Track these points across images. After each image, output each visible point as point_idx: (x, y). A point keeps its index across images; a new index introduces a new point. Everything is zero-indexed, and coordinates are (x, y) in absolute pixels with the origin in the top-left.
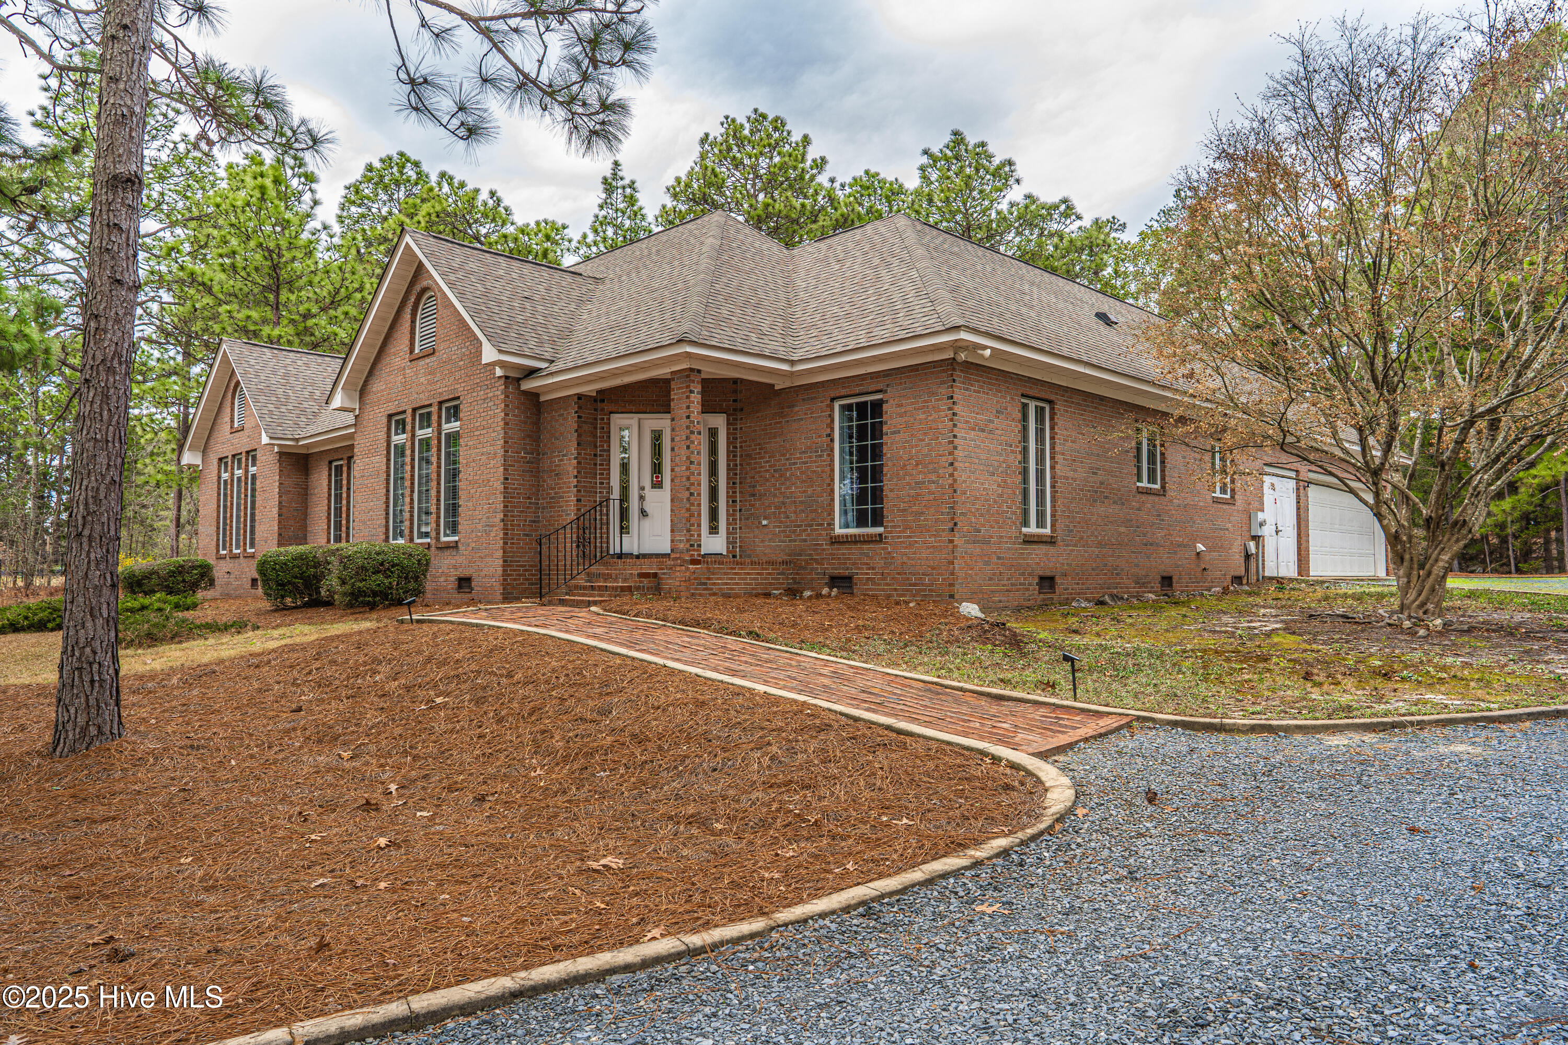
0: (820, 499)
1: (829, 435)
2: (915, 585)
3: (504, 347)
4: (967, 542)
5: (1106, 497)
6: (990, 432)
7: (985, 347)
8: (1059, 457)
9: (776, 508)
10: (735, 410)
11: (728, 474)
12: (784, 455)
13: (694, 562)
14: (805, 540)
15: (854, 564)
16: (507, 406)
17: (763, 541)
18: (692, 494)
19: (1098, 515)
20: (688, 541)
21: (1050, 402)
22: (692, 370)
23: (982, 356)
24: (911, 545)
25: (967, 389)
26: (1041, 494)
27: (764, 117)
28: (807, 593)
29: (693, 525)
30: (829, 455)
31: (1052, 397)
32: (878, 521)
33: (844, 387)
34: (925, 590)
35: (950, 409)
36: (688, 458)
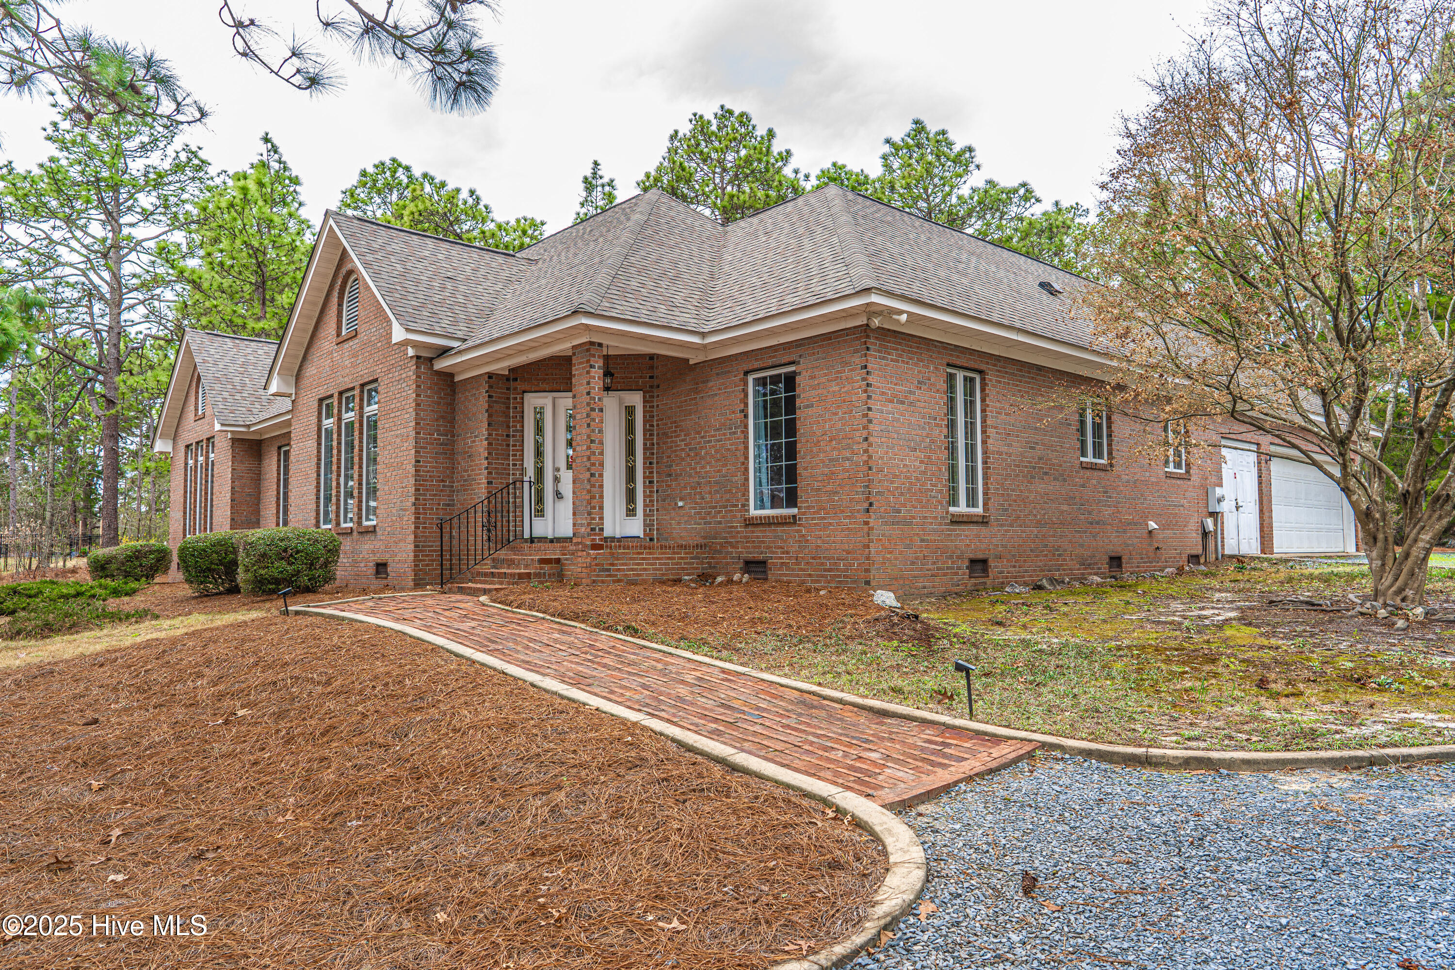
0: (734, 479)
1: (742, 411)
2: (829, 570)
3: (412, 325)
4: (886, 523)
5: (1046, 473)
6: (911, 404)
7: (901, 312)
8: (991, 431)
9: (692, 488)
10: (651, 387)
11: (644, 454)
12: (699, 433)
13: (595, 547)
14: (720, 523)
15: (769, 547)
16: (418, 386)
17: (679, 524)
18: (592, 475)
19: (1037, 492)
20: (589, 524)
21: (980, 372)
22: (592, 343)
23: (898, 321)
24: (826, 527)
25: (884, 358)
26: (971, 472)
27: (730, 112)
28: (719, 579)
29: (594, 508)
30: (743, 432)
31: (983, 367)
32: (792, 502)
33: (757, 360)
34: (840, 576)
35: (864, 379)
36: (589, 436)
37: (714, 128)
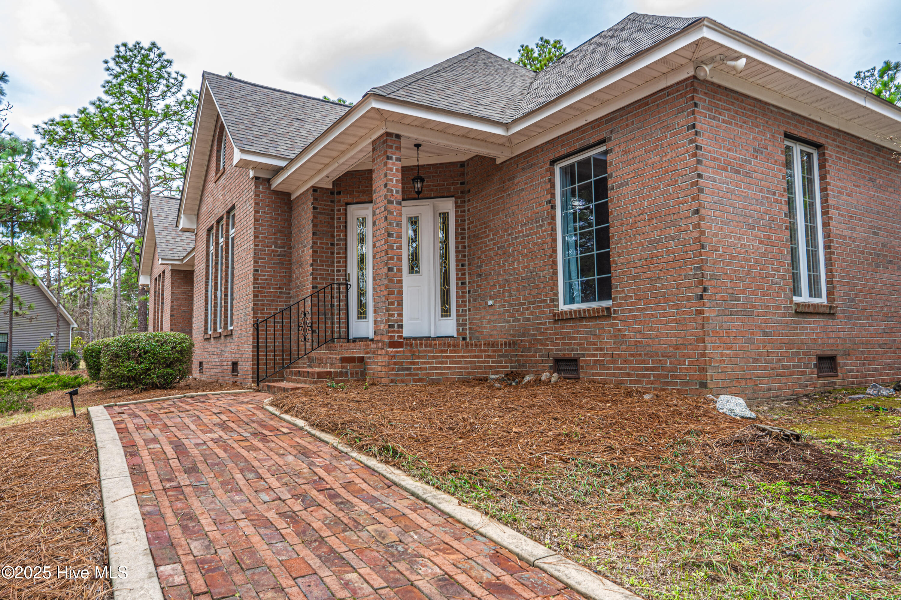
0: (542, 273)
1: (550, 202)
2: (652, 369)
4: (723, 313)
5: (890, 262)
6: (747, 174)
7: (739, 56)
8: (833, 212)
9: (501, 286)
10: (462, 192)
11: (457, 256)
12: (506, 230)
13: (393, 344)
14: (528, 320)
15: (579, 344)
17: (489, 322)
18: (390, 270)
19: (882, 282)
20: (387, 321)
21: (818, 146)
22: (388, 134)
23: (734, 68)
24: (646, 320)
25: (714, 118)
26: (812, 257)
28: (527, 378)
29: (392, 304)
30: (550, 224)
31: (822, 140)
32: (605, 294)
33: (563, 146)
34: (666, 376)
35: (691, 141)
36: (386, 230)
37: (536, 55)
